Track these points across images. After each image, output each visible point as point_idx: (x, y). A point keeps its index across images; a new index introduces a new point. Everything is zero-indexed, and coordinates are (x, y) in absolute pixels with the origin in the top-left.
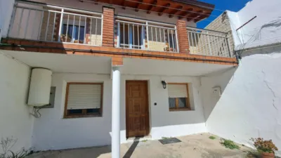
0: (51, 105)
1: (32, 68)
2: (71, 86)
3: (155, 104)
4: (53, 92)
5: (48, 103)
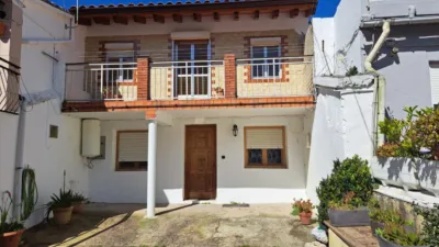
0: (102, 156)
1: (83, 120)
2: (122, 135)
3: (223, 157)
4: (103, 143)
5: (98, 154)
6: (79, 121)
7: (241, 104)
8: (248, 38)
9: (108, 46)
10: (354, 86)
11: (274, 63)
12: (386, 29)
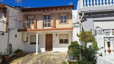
0: (27, 41)
1: (23, 33)
2: (31, 36)
3: (54, 41)
4: (27, 38)
5: (26, 41)
6: (22, 34)
7: (56, 30)
8: (60, 14)
9: (28, 16)
10: (76, 26)
11: (64, 20)
12: (83, 14)
